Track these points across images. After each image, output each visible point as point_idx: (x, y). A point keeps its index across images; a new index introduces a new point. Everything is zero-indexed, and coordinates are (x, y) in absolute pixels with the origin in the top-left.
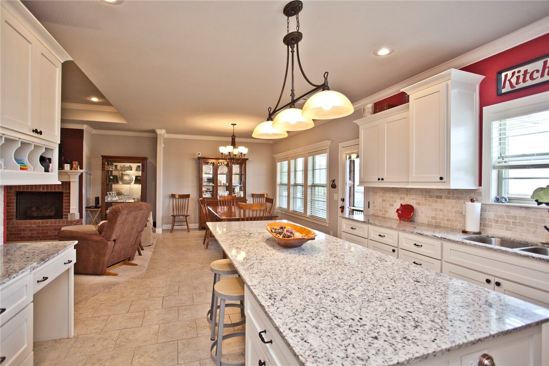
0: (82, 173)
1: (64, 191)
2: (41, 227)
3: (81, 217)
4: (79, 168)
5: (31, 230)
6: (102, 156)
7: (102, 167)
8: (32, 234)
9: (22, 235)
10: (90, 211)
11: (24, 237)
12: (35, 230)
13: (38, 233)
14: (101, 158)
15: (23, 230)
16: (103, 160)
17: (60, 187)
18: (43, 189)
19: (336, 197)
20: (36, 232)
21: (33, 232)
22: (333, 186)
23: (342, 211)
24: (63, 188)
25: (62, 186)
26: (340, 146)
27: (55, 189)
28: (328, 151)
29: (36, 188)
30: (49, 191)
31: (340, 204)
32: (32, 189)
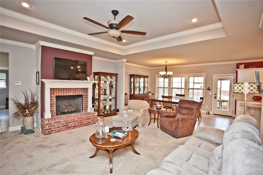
1: (83, 94)
2: (79, 119)
5: (74, 122)
8: (75, 124)
11: (70, 127)
12: (77, 121)
13: (78, 123)
15: (70, 122)
16: (100, 74)
17: (82, 92)
18: (73, 93)
19: (210, 93)
20: (77, 122)
21: (75, 123)
22: (209, 89)
23: (215, 98)
24: (83, 92)
25: (83, 91)
26: (214, 75)
27: (79, 93)
28: (205, 76)
29: (69, 93)
30: (76, 94)
31: (213, 96)
32: (66, 93)
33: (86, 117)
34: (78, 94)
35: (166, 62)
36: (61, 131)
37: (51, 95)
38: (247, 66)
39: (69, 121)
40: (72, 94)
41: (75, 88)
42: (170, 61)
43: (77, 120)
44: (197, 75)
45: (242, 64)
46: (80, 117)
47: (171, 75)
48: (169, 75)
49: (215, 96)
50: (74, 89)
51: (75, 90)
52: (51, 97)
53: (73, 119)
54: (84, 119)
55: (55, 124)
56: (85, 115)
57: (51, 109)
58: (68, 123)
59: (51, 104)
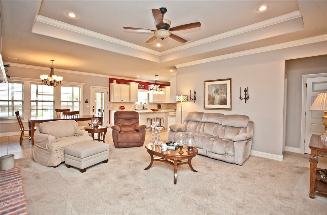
19: (88, 106)
22: (86, 102)
23: (93, 111)
26: (91, 87)
28: (82, 87)
31: (92, 108)
35: (53, 61)
38: (119, 81)
42: (59, 61)
44: (69, 84)
45: (115, 79)
47: (60, 81)
48: (55, 80)
49: (93, 108)
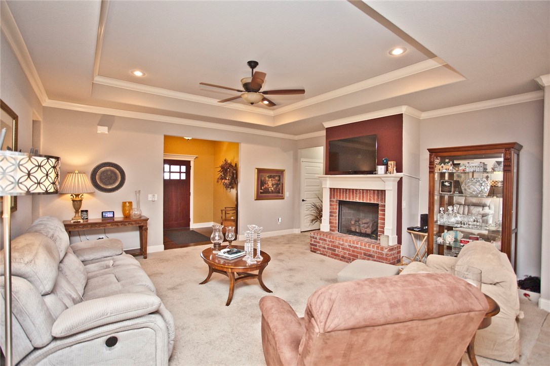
0: (401, 178)
1: (380, 203)
3: (400, 241)
4: (395, 171)
5: (344, 249)
6: (429, 150)
7: (430, 168)
8: (345, 253)
9: (337, 253)
10: (413, 234)
11: (337, 255)
14: (428, 153)
15: (338, 247)
16: (430, 155)
17: (376, 197)
18: (360, 199)
20: (348, 252)
21: (345, 251)
24: (378, 198)
25: (378, 196)
27: (370, 200)
29: (353, 197)
30: (365, 202)
32: (349, 198)
33: (363, 249)
34: (368, 202)
36: (326, 255)
37: (330, 198)
39: (337, 244)
40: (358, 201)
41: (363, 190)
43: (348, 247)
46: (352, 245)
50: (361, 191)
51: (363, 193)
52: (331, 201)
53: (341, 243)
54: (359, 250)
55: (321, 241)
56: (361, 245)
57: (330, 219)
58: (334, 246)
59: (331, 212)
